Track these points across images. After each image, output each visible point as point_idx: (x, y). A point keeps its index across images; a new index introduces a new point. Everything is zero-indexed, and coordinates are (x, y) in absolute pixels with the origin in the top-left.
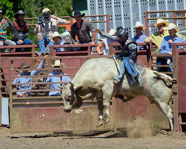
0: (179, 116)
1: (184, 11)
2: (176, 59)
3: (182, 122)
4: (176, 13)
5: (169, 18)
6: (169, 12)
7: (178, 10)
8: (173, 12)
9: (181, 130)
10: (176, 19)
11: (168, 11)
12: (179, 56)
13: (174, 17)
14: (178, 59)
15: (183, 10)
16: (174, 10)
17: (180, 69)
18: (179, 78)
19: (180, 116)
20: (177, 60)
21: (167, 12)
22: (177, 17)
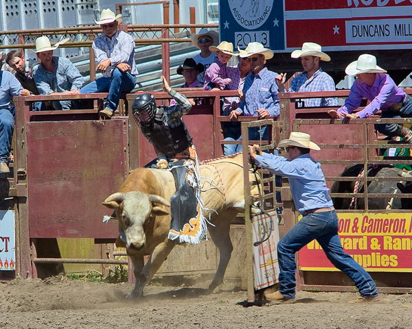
0: (31, 245)
1: (39, 32)
2: (23, 130)
3: (38, 257)
4: (23, 36)
5: (10, 46)
6: (9, 34)
7: (27, 30)
8: (18, 33)
9: (36, 273)
10: (24, 48)
11: (7, 32)
12: (29, 123)
13: (20, 45)
14: (27, 130)
15: (37, 30)
16: (18, 31)
17: (31, 150)
18: (31, 167)
19: (33, 245)
20: (25, 131)
21: (6, 34)
22: (26, 44)
